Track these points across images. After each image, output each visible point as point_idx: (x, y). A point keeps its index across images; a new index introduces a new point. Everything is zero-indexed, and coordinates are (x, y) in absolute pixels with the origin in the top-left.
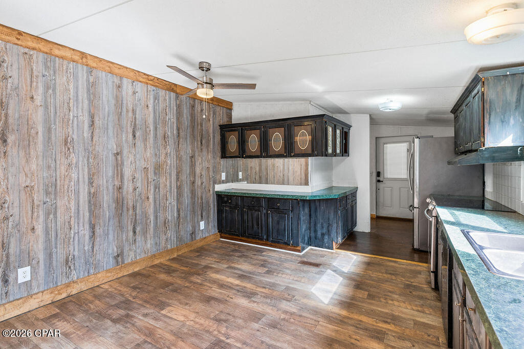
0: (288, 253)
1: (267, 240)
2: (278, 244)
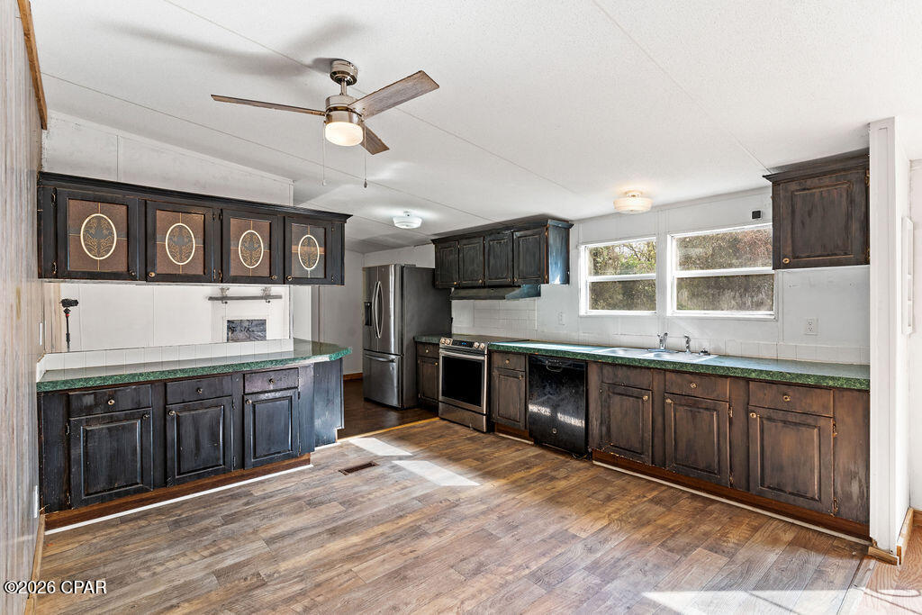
0: (285, 476)
1: (243, 466)
2: (269, 464)
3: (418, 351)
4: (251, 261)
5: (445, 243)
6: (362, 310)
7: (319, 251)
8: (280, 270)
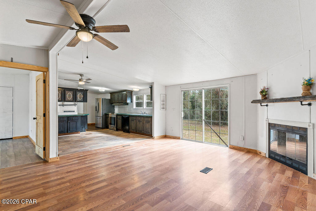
1: (68, 132)
2: (72, 132)
3: (106, 116)
4: (69, 98)
5: (112, 93)
6: (95, 108)
7: (82, 96)
8: (75, 99)
